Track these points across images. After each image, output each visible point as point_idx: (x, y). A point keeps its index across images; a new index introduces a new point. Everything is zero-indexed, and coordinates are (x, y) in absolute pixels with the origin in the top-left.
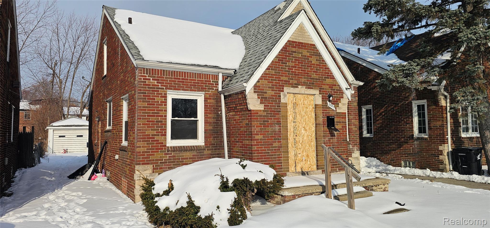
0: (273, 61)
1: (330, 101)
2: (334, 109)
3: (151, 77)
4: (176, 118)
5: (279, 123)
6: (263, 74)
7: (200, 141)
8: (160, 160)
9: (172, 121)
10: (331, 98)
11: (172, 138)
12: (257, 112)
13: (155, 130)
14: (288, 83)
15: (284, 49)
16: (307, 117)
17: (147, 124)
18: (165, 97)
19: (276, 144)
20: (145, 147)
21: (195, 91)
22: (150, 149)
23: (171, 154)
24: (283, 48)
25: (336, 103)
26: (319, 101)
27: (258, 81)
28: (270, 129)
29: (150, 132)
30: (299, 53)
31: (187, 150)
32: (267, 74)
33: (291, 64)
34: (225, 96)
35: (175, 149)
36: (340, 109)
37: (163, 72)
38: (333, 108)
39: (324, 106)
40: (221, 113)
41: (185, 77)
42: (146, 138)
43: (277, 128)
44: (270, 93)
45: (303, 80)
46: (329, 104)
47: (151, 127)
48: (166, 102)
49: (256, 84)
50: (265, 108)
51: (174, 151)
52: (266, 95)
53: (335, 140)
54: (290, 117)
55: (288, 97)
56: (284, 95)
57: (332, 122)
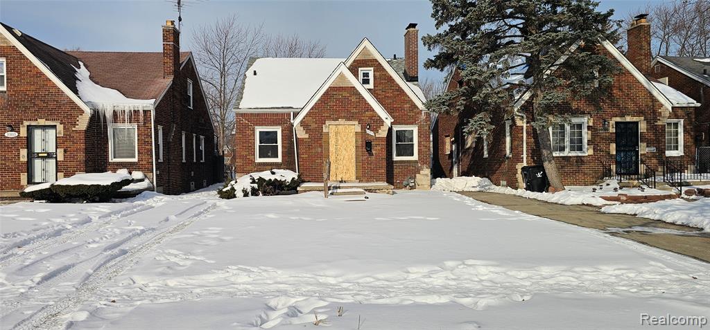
0: (316, 103)
1: (368, 129)
2: (373, 135)
3: (244, 118)
4: (263, 144)
5: (321, 146)
6: (307, 113)
7: (279, 160)
8: (251, 171)
9: (260, 146)
10: (368, 127)
11: (260, 157)
12: (303, 139)
13: (247, 152)
14: (329, 118)
15: (326, 93)
16: (348, 141)
17: (242, 148)
18: (254, 130)
19: (319, 161)
20: (242, 162)
21: (275, 125)
22: (244, 164)
23: (258, 167)
25: (376, 131)
26: (358, 129)
27: (304, 118)
28: (313, 150)
29: (245, 153)
30: (340, 95)
31: (268, 165)
32: (311, 113)
33: (332, 104)
36: (379, 134)
37: (252, 114)
38: (371, 134)
39: (363, 133)
41: (267, 116)
42: (242, 157)
44: (314, 126)
45: (343, 115)
46: (368, 131)
47: (244, 150)
48: (254, 134)
49: (302, 120)
50: (309, 136)
51: (260, 164)
52: (310, 128)
53: (373, 158)
54: (332, 141)
55: (330, 128)
56: (326, 127)
57: (369, 145)
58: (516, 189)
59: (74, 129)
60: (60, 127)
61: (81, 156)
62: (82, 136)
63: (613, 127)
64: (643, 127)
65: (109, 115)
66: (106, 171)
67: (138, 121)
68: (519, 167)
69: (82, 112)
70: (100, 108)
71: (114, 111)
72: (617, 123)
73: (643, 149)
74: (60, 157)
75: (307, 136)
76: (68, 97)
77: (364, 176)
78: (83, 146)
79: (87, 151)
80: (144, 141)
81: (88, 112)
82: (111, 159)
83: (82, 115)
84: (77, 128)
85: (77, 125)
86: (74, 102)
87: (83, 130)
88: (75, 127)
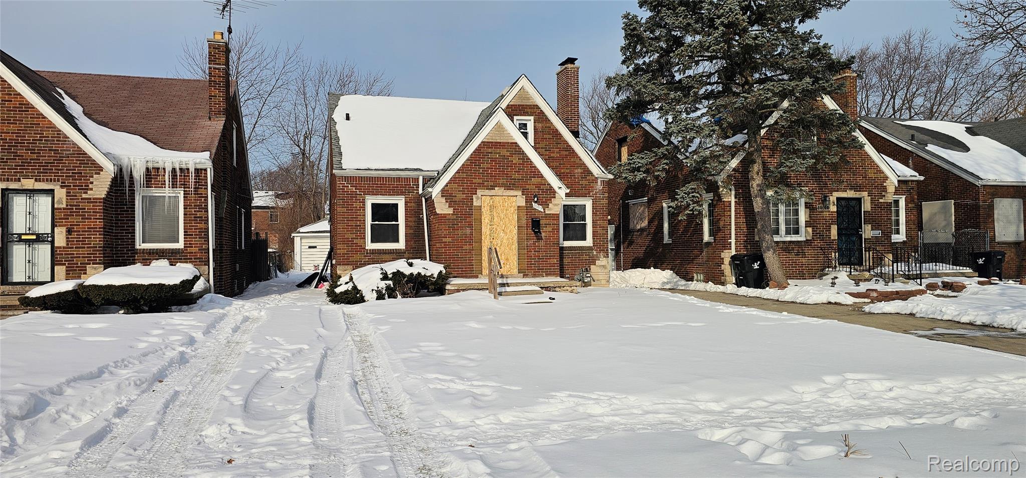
0: (463, 165)
1: (536, 202)
2: (542, 210)
3: (349, 184)
4: (377, 223)
5: (470, 226)
6: (452, 178)
7: (401, 245)
8: (359, 262)
9: (372, 225)
10: (536, 199)
11: (372, 241)
12: (444, 216)
13: (354, 233)
14: (482, 186)
15: (478, 151)
16: (507, 219)
17: (346, 228)
18: (364, 202)
19: (467, 247)
20: (346, 249)
21: (395, 195)
22: (350, 251)
23: (370, 256)
24: (476, 149)
25: (545, 204)
26: (521, 201)
27: (446, 186)
28: (460, 232)
29: (350, 236)
30: (497, 153)
31: (386, 253)
32: (457, 178)
33: (486, 166)
34: (425, 199)
35: (373, 252)
36: (551, 209)
37: (361, 178)
38: (540, 209)
39: (529, 207)
40: (423, 217)
41: (383, 182)
42: (346, 242)
43: (468, 231)
44: (460, 196)
45: (501, 181)
46: (535, 206)
47: (350, 231)
48: (364, 207)
49: (444, 188)
50: (454, 212)
51: (373, 253)
52: (457, 199)
53: (542, 243)
54: (486, 220)
55: (483, 199)
56: (478, 198)
57: (536, 225)
58: (723, 284)
59: (84, 196)
60: (61, 193)
61: (97, 239)
62: (99, 207)
63: (834, 205)
64: (867, 206)
65: (139, 174)
66: (134, 263)
67: (185, 185)
68: (727, 255)
69: (99, 169)
70: (125, 162)
72: (838, 199)
73: (868, 232)
74: (60, 240)
75: (450, 211)
76: (74, 144)
77: (529, 267)
78: (99, 223)
79: (107, 231)
80: (195, 216)
81: (110, 169)
82: (140, 245)
83: (99, 174)
84: (90, 194)
85: (91, 189)
86: (86, 154)
87: (100, 199)
88: (87, 193)
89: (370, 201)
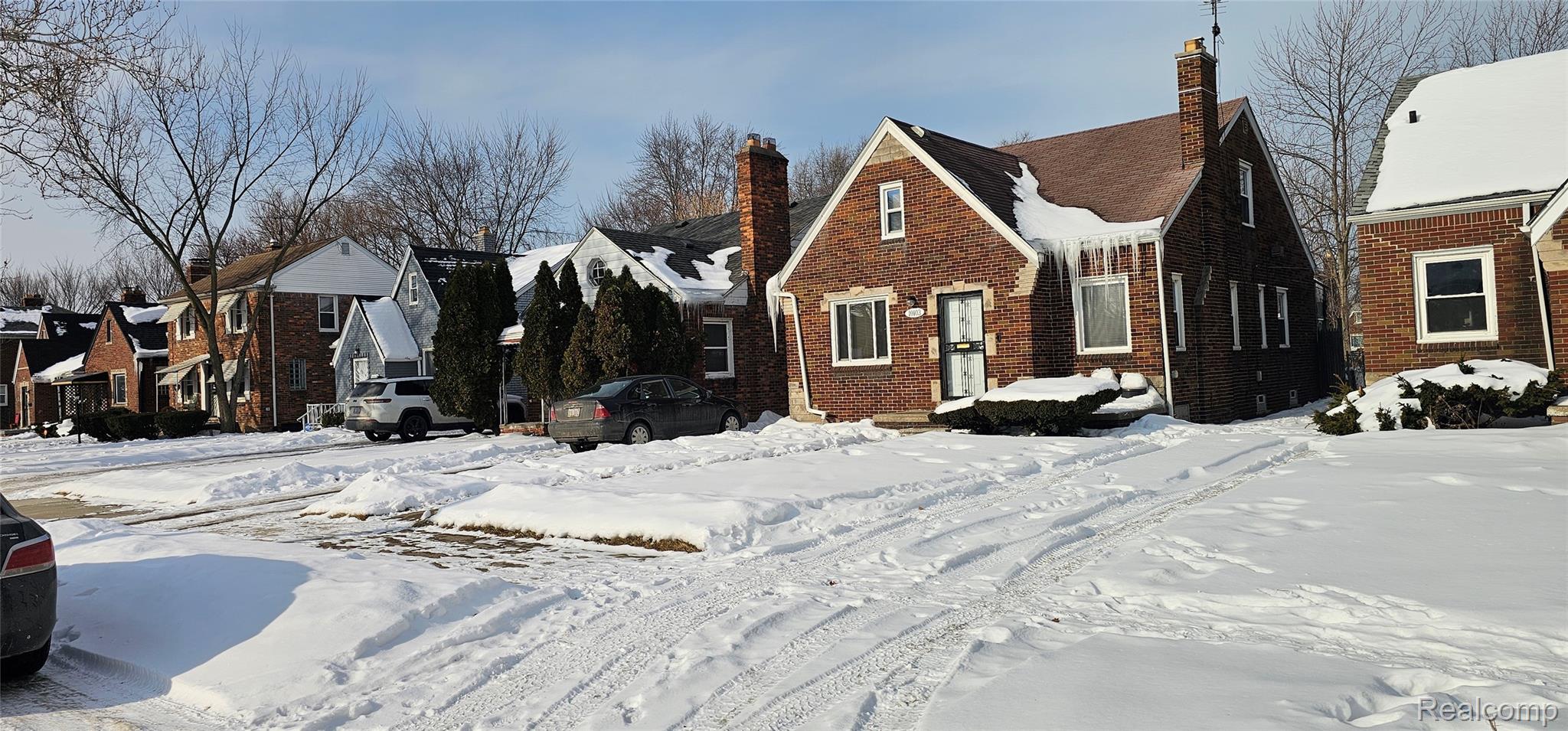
3: (1379, 236)
4: (1438, 297)
7: (1489, 333)
8: (1405, 366)
9: (1428, 302)
11: (1431, 329)
12: (1562, 275)
13: (1392, 318)
17: (1377, 310)
18: (1409, 264)
20: (1378, 345)
21: (1471, 245)
22: (1386, 349)
23: (1426, 355)
29: (1386, 323)
31: (1457, 350)
35: (1432, 348)
37: (1402, 224)
40: (1536, 278)
42: (1379, 332)
47: (1385, 314)
48: (1412, 272)
49: (1558, 222)
51: (1432, 351)
59: (1011, 295)
60: (989, 294)
61: (1026, 346)
62: (1026, 308)
65: (1073, 261)
66: (1072, 374)
67: (1129, 268)
69: (1024, 261)
70: (1056, 248)
71: (1082, 252)
74: (991, 350)
76: (999, 235)
78: (1028, 326)
79: (1036, 335)
80: (1143, 310)
81: (1034, 258)
82: (1082, 350)
83: (1024, 266)
84: (1017, 292)
85: (1018, 286)
86: (1010, 244)
87: (1027, 296)
88: (1013, 291)
89: (1422, 261)
